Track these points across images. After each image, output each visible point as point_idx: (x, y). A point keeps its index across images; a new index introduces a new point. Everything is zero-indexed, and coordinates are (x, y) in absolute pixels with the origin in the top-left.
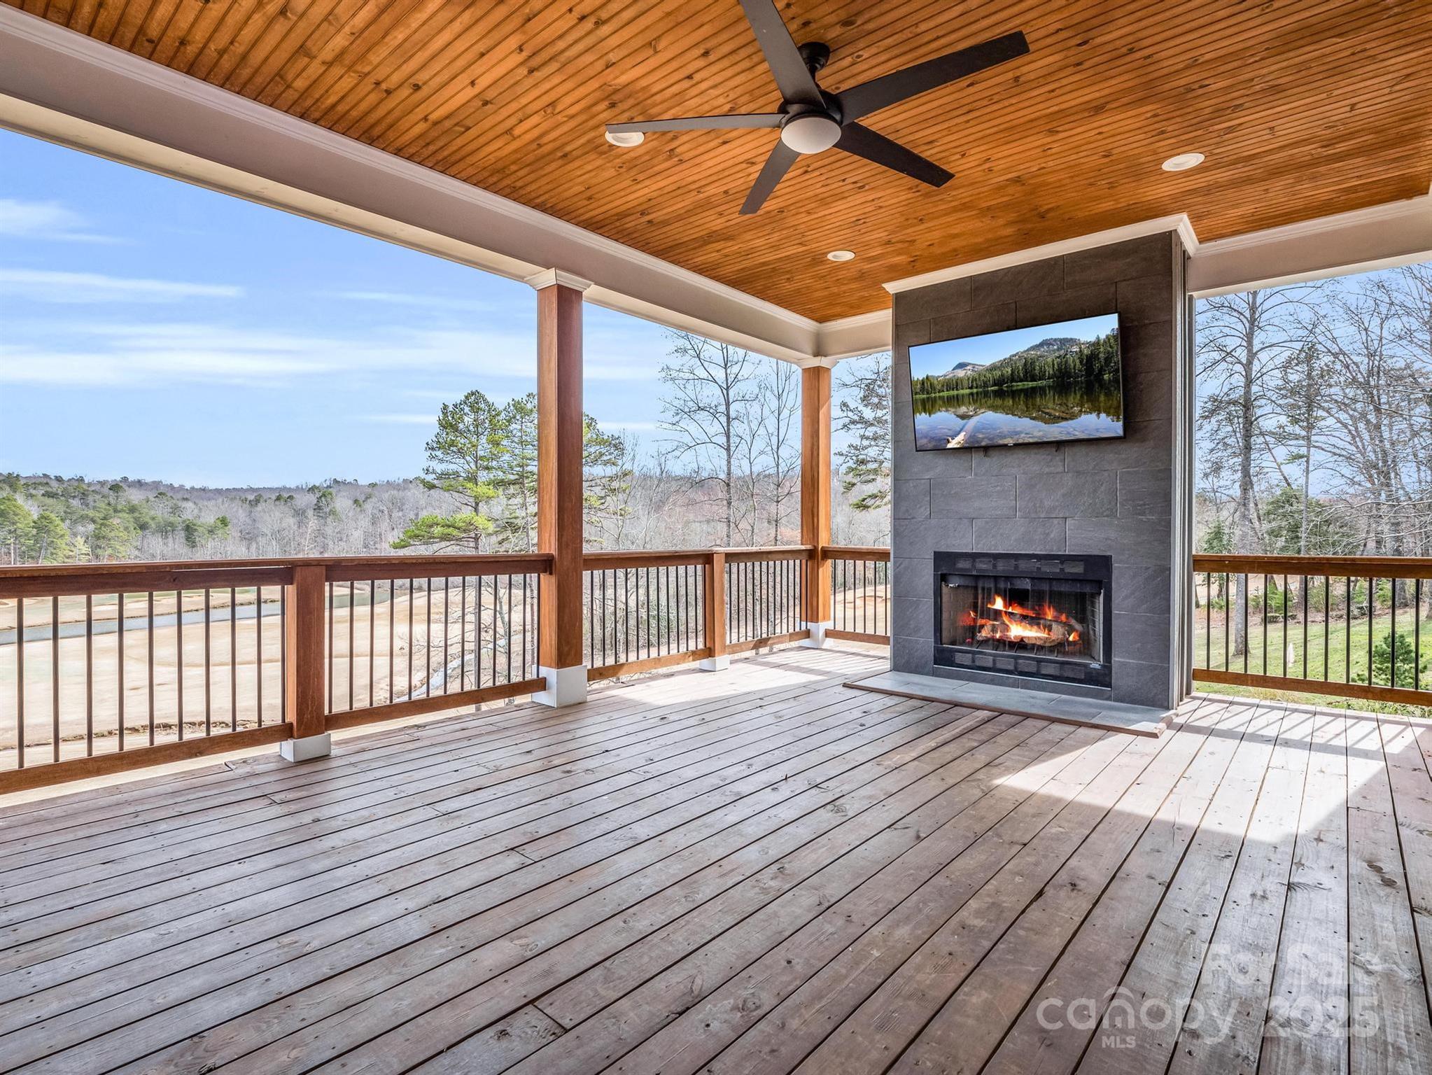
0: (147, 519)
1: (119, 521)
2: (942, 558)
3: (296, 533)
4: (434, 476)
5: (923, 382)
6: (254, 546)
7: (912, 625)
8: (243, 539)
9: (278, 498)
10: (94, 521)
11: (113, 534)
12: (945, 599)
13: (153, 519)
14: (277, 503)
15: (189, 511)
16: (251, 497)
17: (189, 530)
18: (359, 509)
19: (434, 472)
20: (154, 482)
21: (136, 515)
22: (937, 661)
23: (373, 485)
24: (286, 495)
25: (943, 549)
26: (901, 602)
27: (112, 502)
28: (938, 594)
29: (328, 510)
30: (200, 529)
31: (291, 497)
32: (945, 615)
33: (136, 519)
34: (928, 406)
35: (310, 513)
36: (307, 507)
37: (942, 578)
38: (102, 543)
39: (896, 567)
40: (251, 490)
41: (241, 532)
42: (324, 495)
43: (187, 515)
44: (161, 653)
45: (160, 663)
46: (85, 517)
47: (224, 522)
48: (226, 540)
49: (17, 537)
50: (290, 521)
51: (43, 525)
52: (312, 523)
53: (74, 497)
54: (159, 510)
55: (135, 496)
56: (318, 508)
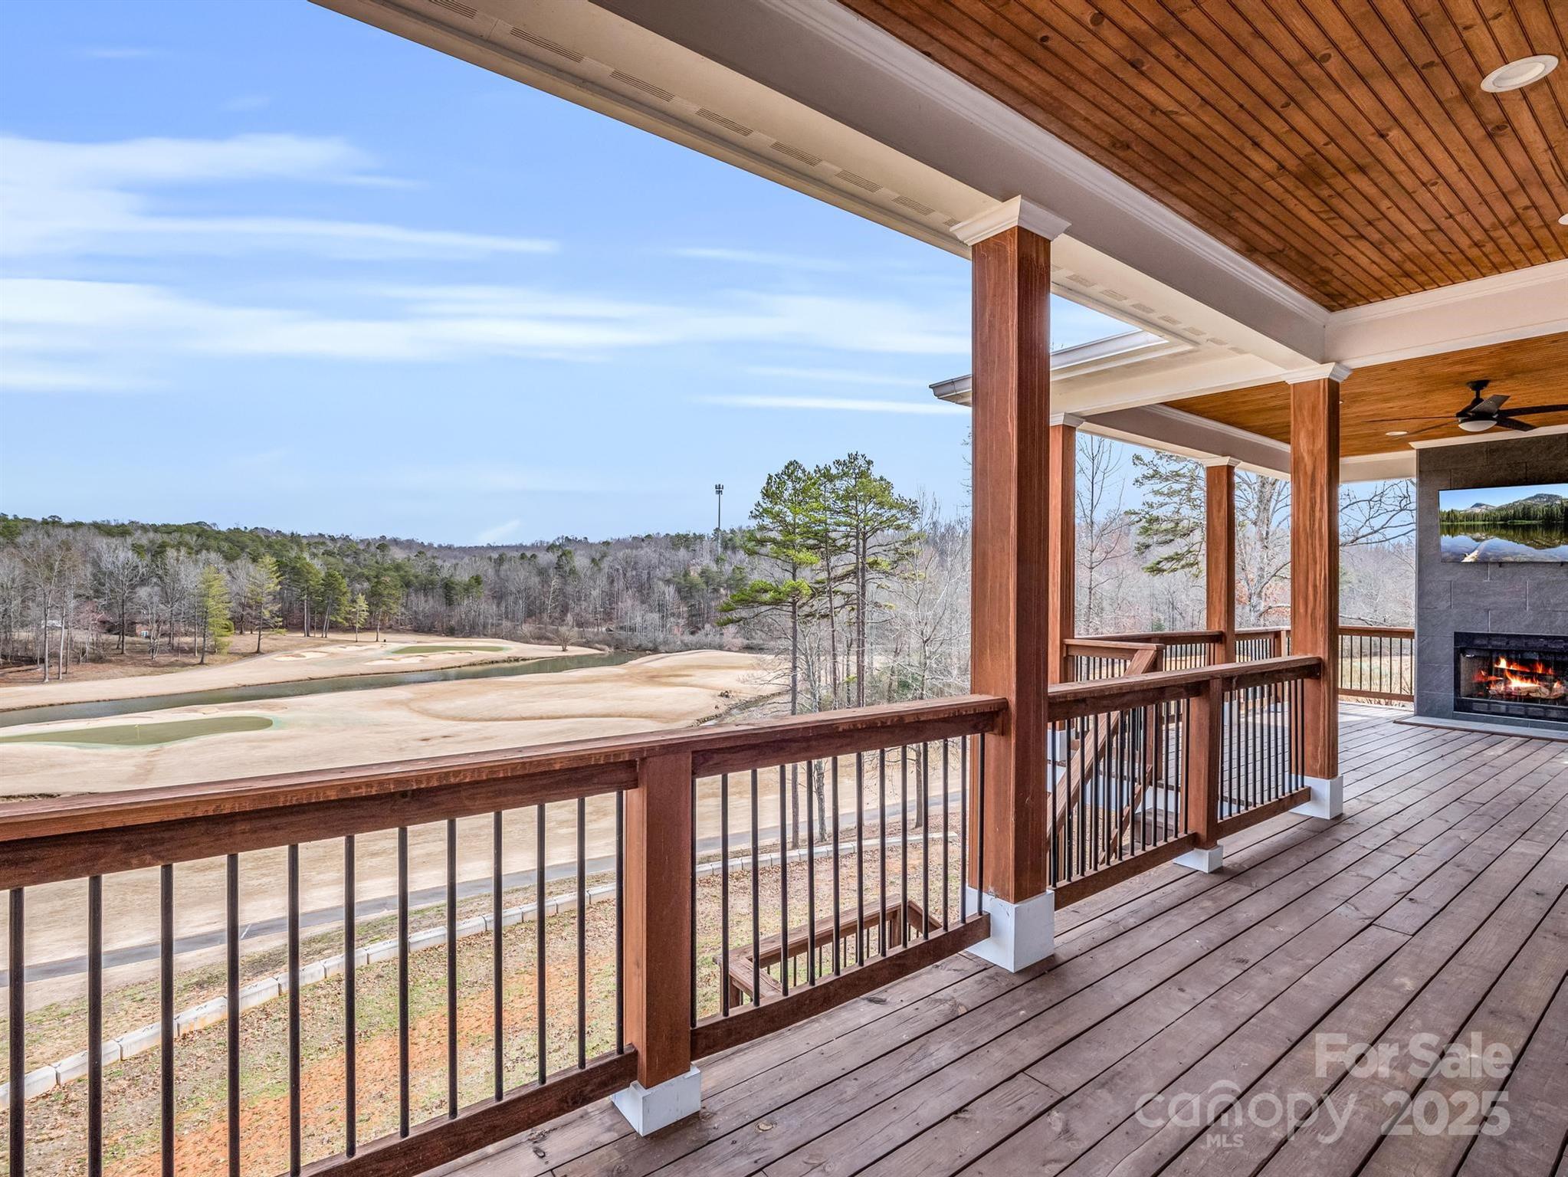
0: (409, 577)
1: (388, 579)
2: (1459, 637)
3: (541, 592)
5: (1449, 513)
6: (503, 604)
7: (1435, 682)
8: (494, 597)
9: (523, 556)
10: (368, 579)
11: (386, 592)
12: (1462, 665)
13: (415, 576)
14: (522, 561)
15: (446, 568)
16: (495, 555)
17: (448, 587)
18: (596, 568)
20: (408, 541)
21: (402, 573)
22: (1456, 709)
23: (606, 543)
24: (529, 554)
25: (1462, 631)
26: (1424, 666)
27: (381, 560)
28: (1457, 661)
29: (568, 569)
30: (458, 588)
31: (533, 556)
32: (1463, 677)
33: (402, 577)
34: (1452, 530)
35: (552, 572)
36: (550, 565)
37: (1459, 652)
38: (378, 600)
39: (1420, 642)
40: (493, 548)
41: (493, 590)
42: (564, 554)
43: (445, 573)
44: (439, 706)
45: (438, 716)
46: (361, 576)
47: (477, 580)
48: (479, 597)
49: (310, 594)
50: (535, 580)
51: (330, 583)
52: (555, 582)
53: (348, 556)
54: (419, 569)
55: (398, 555)
56: (559, 567)
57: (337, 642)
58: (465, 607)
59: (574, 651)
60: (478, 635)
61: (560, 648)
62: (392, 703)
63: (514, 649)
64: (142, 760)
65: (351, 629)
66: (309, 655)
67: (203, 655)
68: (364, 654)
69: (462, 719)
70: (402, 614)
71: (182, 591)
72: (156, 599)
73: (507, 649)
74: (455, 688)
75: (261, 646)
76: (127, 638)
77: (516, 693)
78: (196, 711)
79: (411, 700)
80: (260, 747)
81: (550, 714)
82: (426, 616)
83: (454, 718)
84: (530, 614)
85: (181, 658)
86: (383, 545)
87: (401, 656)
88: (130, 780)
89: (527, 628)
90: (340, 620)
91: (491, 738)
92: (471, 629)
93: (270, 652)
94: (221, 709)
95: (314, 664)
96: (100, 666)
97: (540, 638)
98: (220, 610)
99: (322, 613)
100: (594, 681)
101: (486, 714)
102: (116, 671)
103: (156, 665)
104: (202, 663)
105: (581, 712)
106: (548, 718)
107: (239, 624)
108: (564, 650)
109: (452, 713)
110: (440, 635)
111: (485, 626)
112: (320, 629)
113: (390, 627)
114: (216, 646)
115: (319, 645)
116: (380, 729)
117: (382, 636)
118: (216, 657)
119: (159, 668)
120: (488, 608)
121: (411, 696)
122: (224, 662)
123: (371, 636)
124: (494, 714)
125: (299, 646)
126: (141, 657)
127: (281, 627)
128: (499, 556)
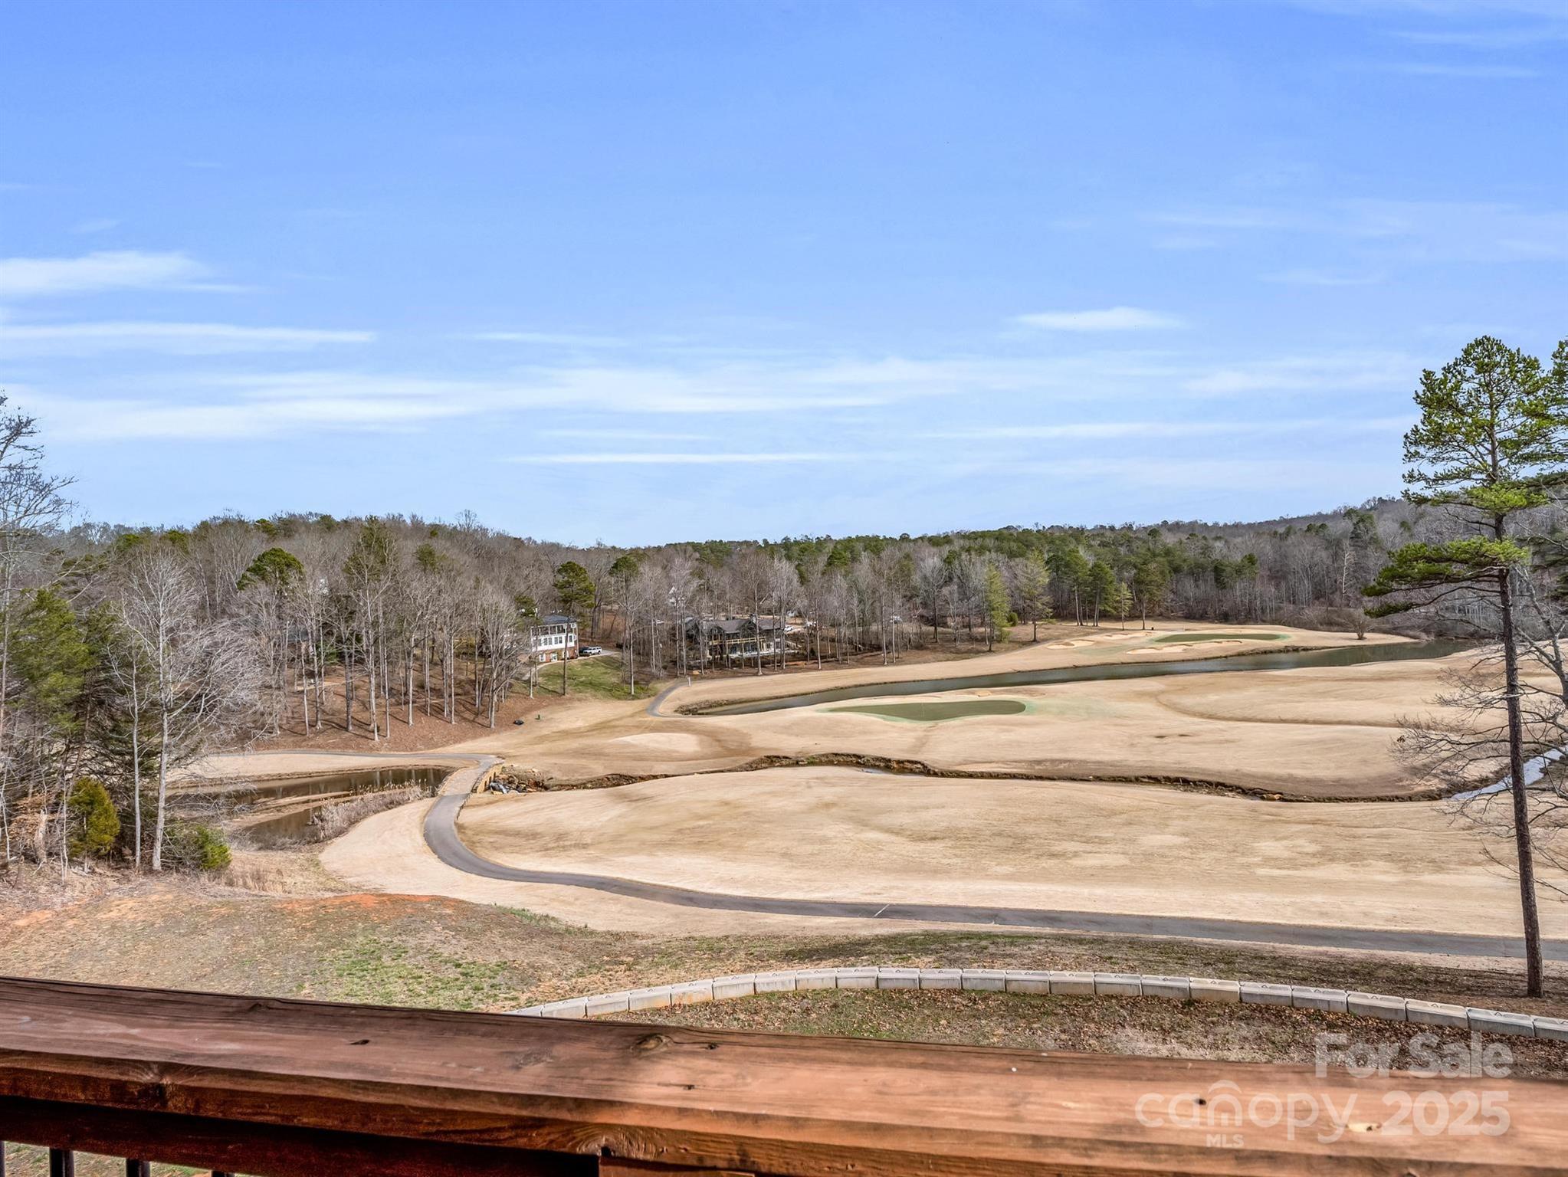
0: (1178, 562)
1: (1155, 565)
3: (1331, 568)
4: (1423, 483)
6: (1283, 585)
8: (1271, 578)
9: (1309, 529)
10: (1135, 567)
11: (1148, 579)
13: (1185, 561)
14: (1308, 534)
15: (1220, 550)
16: (1281, 530)
17: (1218, 570)
18: (1407, 534)
19: (1422, 477)
21: (1172, 558)
24: (1318, 524)
27: (1151, 547)
29: (1367, 538)
30: (1228, 569)
31: (1323, 526)
33: (1170, 562)
35: (1346, 543)
36: (1344, 535)
38: (1142, 587)
40: (1283, 521)
41: (1270, 570)
42: (1362, 520)
43: (1216, 555)
44: (1189, 701)
45: (1185, 712)
46: (1127, 563)
47: (1251, 560)
48: (1254, 579)
49: (1079, 585)
50: (1323, 555)
51: (1096, 573)
52: (1349, 556)
53: (1122, 545)
54: (1192, 553)
55: (1170, 540)
56: (1355, 536)
57: (1106, 630)
58: (1239, 590)
59: (1374, 639)
60: (1256, 622)
61: (1355, 635)
62: (1141, 695)
63: (1294, 636)
64: (921, 734)
65: (1118, 619)
66: (1078, 644)
67: (990, 643)
68: (1126, 643)
69: (1210, 717)
70: (1172, 600)
71: (975, 589)
72: (956, 595)
73: (1284, 637)
74: (1211, 681)
75: (1038, 636)
76: (940, 629)
77: (1282, 689)
78: (973, 693)
79: (1163, 692)
80: (1008, 731)
81: (1318, 718)
82: (1198, 601)
83: (1202, 715)
84: (1319, 595)
85: (975, 646)
86: (1153, 532)
87: (1163, 644)
88: (908, 751)
89: (1312, 612)
90: (1109, 609)
91: (1233, 742)
92: (1248, 615)
93: (1045, 640)
94: (993, 692)
95: (1080, 652)
96: (921, 652)
97: (1329, 624)
98: (1003, 604)
99: (1091, 603)
100: (1392, 679)
101: (1238, 713)
102: (930, 657)
103: (958, 652)
104: (990, 651)
105: (1361, 718)
106: (1315, 722)
107: (1020, 614)
108: (1361, 638)
109: (1201, 709)
110: (1212, 622)
111: (1263, 610)
112: (1091, 617)
113: (1161, 615)
114: (1001, 636)
115: (1088, 634)
116: (1119, 721)
117: (1149, 624)
118: (1001, 645)
119: (960, 655)
120: (1266, 591)
121: (1162, 687)
122: (1007, 650)
123: (1137, 624)
124: (1248, 713)
125: (1069, 635)
126: (948, 645)
127: (1052, 617)
128: (1281, 531)
